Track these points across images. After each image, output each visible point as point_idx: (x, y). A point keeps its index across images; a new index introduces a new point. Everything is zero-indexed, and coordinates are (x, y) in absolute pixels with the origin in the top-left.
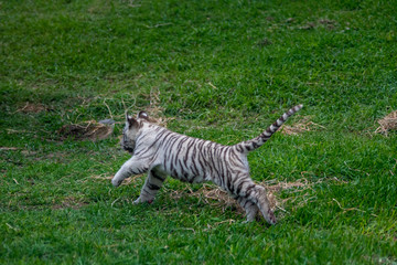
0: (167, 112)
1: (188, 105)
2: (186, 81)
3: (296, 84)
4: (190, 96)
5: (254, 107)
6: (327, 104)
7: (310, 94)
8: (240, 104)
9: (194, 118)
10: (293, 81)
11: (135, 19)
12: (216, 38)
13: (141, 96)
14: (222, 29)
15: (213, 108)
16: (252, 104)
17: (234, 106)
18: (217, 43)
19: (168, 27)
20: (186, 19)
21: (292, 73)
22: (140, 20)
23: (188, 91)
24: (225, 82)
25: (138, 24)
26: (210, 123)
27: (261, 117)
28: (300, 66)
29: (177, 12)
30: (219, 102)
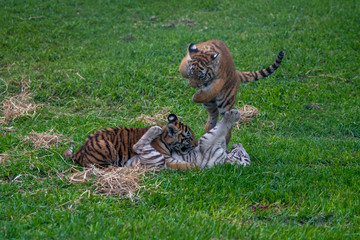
0: (37, 99)
1: (56, 94)
2: (55, 71)
3: (156, 77)
4: (59, 84)
5: (118, 98)
6: (184, 97)
7: (169, 87)
8: (106, 94)
9: (62, 105)
10: (154, 74)
11: (10, 11)
12: (85, 32)
13: (13, 83)
14: (91, 24)
15: (79, 96)
16: (115, 94)
17: (99, 96)
18: (85, 37)
19: (40, 19)
20: (57, 13)
21: (153, 67)
22: (15, 12)
23: (57, 81)
24: (92, 73)
25: (12, 15)
26: (77, 110)
27: (124, 107)
28: (161, 61)
29: (49, 6)
30: (85, 91)
